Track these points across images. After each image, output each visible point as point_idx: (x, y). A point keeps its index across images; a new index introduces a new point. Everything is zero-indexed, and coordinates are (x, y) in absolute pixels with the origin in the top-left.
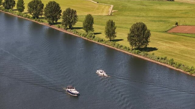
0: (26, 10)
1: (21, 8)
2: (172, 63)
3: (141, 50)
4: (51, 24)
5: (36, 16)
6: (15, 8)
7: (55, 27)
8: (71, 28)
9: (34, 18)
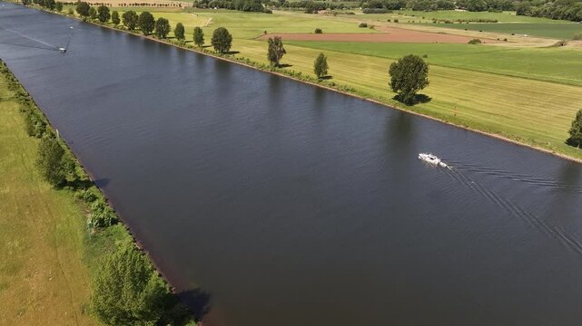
0: (121, 23)
1: (117, 21)
2: (248, 62)
3: (225, 53)
4: (146, 35)
5: (132, 28)
6: (111, 21)
7: (150, 37)
8: (165, 37)
9: (130, 29)
